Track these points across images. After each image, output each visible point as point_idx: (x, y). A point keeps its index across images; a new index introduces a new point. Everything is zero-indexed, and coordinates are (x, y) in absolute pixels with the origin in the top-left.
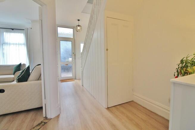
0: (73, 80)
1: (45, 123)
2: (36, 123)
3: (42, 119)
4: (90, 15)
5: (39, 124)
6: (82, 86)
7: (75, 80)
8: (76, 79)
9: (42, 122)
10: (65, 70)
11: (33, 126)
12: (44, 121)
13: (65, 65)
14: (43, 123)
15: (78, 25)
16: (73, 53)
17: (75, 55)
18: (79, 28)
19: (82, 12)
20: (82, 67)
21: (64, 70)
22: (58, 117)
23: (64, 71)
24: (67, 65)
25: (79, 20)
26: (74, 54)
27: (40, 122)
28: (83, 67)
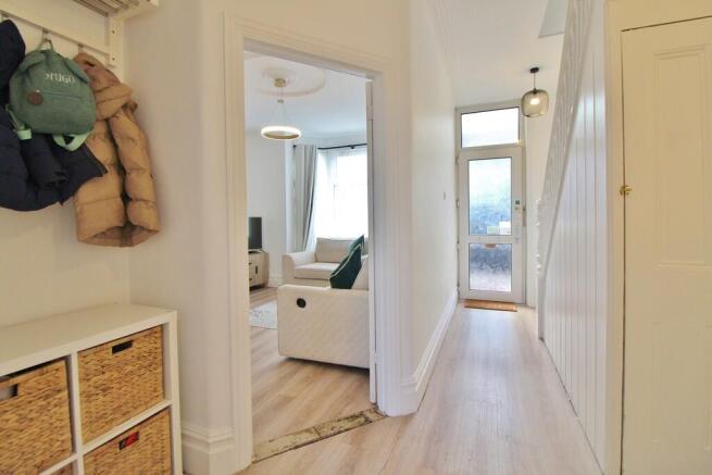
0: (511, 307)
1: (368, 421)
2: (350, 410)
3: (364, 407)
4: (562, 36)
5: (354, 417)
6: (542, 339)
7: (521, 311)
8: (524, 304)
9: (361, 414)
10: (484, 266)
11: (340, 413)
12: (368, 415)
13: (483, 247)
14: (362, 420)
15: (532, 89)
16: (518, 203)
17: (524, 209)
18: (535, 101)
19: (540, 37)
20: (540, 260)
21: (479, 264)
22: (407, 419)
23: (481, 268)
24: (492, 246)
25: (534, 70)
26: (520, 206)
27: (356, 411)
28: (545, 260)
